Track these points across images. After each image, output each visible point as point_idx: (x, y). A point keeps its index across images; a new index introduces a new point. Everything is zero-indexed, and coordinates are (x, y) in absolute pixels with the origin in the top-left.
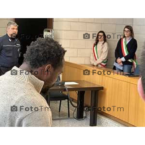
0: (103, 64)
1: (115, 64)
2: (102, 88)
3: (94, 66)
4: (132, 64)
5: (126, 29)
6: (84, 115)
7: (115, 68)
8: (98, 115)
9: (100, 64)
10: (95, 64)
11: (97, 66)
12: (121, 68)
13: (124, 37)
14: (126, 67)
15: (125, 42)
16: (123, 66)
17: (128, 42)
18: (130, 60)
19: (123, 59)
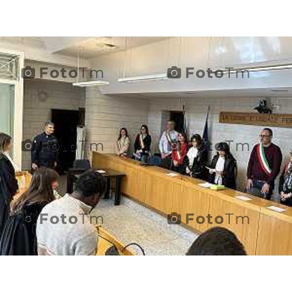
0: (125, 154)
1: (134, 154)
2: (125, 176)
3: (117, 155)
5: (143, 128)
6: (110, 195)
7: (134, 157)
8: (121, 196)
10: (118, 154)
11: (120, 155)
12: (140, 158)
13: (141, 133)
14: (143, 157)
15: (142, 137)
16: (141, 156)
17: (144, 137)
18: (146, 152)
19: (141, 151)
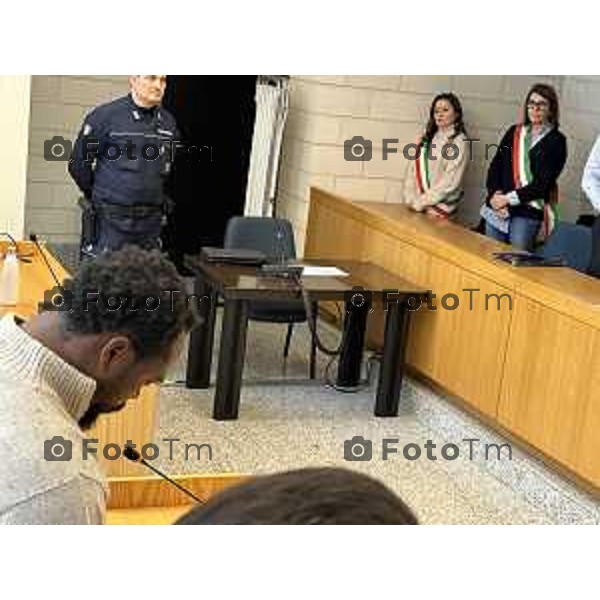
0: (444, 207)
1: (484, 212)
3: (412, 210)
4: (540, 215)
5: (536, 98)
6: (364, 376)
7: (481, 228)
9: (434, 207)
10: (417, 206)
11: (424, 211)
12: (504, 228)
13: (527, 122)
14: (521, 225)
15: (528, 140)
16: (510, 219)
17: (537, 139)
18: (534, 204)
19: (513, 198)
